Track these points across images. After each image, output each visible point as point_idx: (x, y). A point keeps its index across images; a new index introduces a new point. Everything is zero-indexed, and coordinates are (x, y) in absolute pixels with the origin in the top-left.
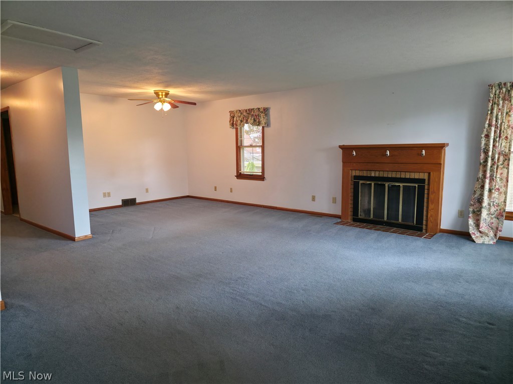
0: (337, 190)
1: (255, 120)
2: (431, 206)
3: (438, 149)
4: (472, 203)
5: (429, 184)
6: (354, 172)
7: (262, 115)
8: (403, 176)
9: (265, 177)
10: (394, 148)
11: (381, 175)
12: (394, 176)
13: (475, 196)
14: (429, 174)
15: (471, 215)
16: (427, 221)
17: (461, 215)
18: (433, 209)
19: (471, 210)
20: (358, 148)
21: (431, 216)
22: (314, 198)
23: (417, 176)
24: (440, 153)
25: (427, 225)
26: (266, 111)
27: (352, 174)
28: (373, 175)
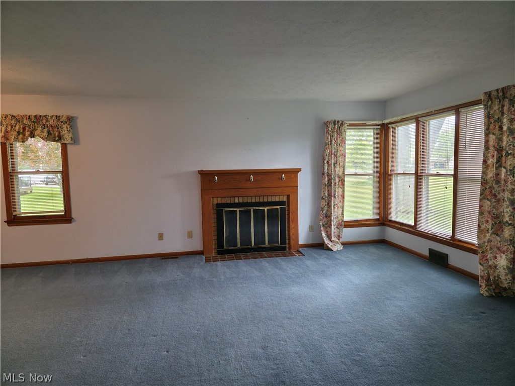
0: (195, 222)
1: (49, 133)
2: (292, 226)
3: (294, 173)
4: (322, 218)
5: (288, 206)
6: (215, 199)
7: (65, 126)
8: (266, 200)
9: (73, 217)
10: (258, 173)
11: (245, 201)
12: (257, 200)
13: (324, 212)
14: (288, 196)
15: (322, 228)
16: (289, 239)
17: (312, 229)
18: (293, 228)
19: (321, 224)
20: (222, 174)
21: (293, 235)
22: (161, 237)
23: (277, 199)
24: (296, 177)
25: (289, 244)
26: (70, 120)
27: (213, 201)
28: (237, 201)
